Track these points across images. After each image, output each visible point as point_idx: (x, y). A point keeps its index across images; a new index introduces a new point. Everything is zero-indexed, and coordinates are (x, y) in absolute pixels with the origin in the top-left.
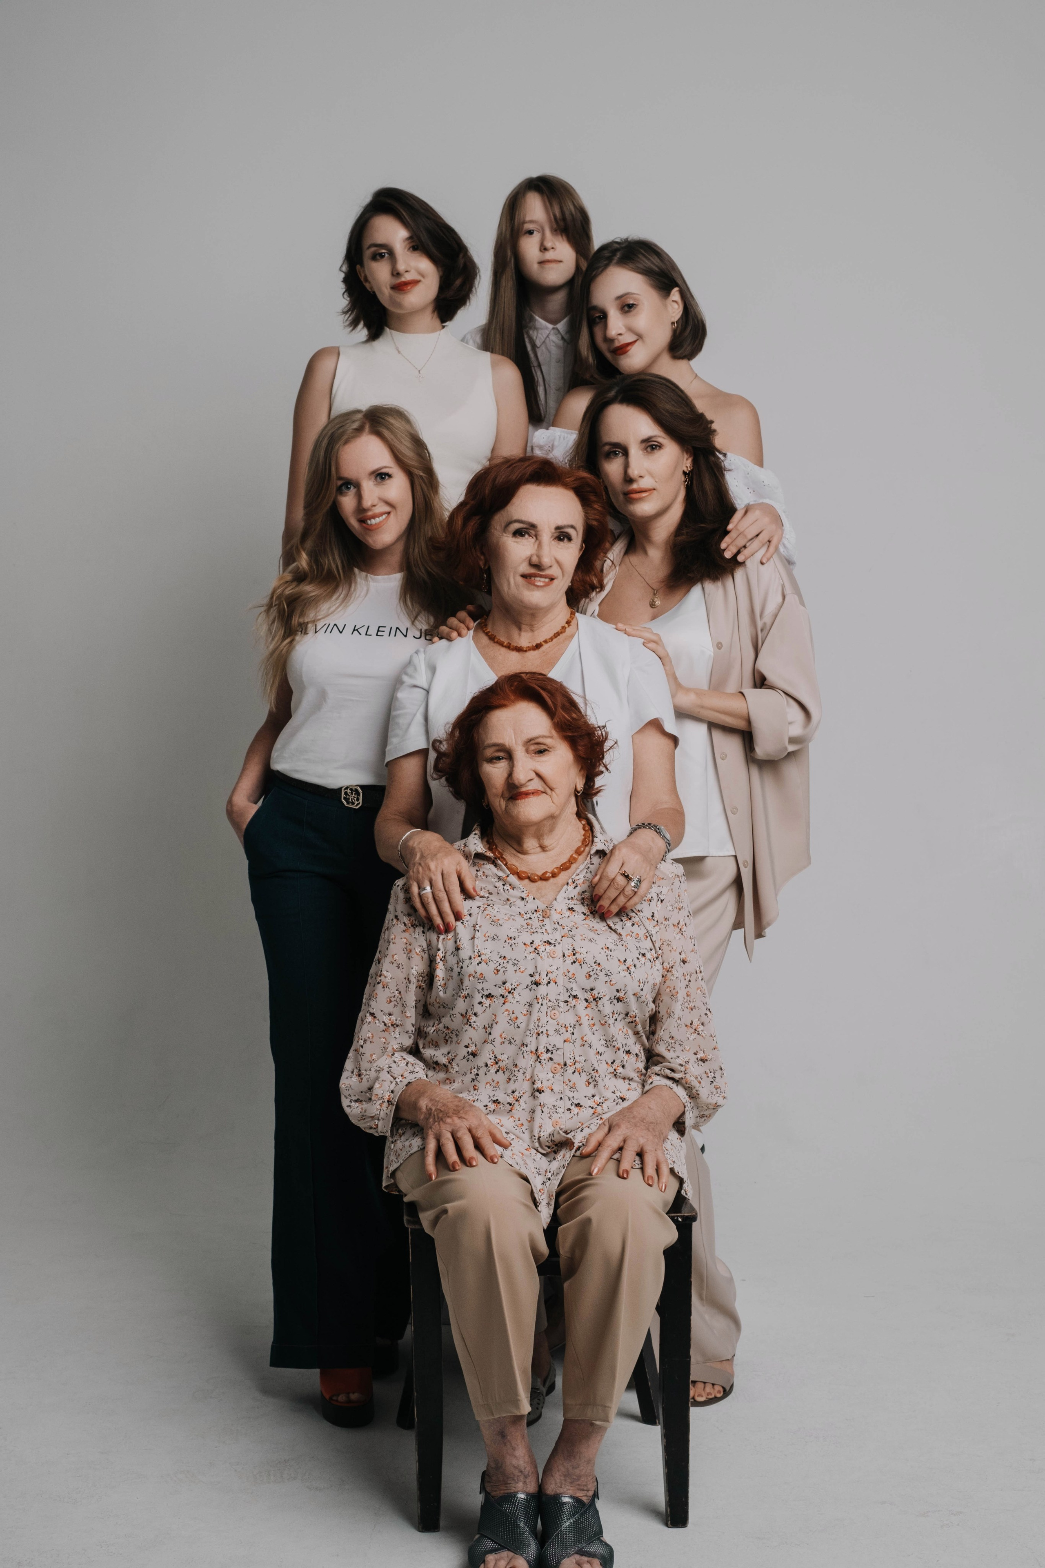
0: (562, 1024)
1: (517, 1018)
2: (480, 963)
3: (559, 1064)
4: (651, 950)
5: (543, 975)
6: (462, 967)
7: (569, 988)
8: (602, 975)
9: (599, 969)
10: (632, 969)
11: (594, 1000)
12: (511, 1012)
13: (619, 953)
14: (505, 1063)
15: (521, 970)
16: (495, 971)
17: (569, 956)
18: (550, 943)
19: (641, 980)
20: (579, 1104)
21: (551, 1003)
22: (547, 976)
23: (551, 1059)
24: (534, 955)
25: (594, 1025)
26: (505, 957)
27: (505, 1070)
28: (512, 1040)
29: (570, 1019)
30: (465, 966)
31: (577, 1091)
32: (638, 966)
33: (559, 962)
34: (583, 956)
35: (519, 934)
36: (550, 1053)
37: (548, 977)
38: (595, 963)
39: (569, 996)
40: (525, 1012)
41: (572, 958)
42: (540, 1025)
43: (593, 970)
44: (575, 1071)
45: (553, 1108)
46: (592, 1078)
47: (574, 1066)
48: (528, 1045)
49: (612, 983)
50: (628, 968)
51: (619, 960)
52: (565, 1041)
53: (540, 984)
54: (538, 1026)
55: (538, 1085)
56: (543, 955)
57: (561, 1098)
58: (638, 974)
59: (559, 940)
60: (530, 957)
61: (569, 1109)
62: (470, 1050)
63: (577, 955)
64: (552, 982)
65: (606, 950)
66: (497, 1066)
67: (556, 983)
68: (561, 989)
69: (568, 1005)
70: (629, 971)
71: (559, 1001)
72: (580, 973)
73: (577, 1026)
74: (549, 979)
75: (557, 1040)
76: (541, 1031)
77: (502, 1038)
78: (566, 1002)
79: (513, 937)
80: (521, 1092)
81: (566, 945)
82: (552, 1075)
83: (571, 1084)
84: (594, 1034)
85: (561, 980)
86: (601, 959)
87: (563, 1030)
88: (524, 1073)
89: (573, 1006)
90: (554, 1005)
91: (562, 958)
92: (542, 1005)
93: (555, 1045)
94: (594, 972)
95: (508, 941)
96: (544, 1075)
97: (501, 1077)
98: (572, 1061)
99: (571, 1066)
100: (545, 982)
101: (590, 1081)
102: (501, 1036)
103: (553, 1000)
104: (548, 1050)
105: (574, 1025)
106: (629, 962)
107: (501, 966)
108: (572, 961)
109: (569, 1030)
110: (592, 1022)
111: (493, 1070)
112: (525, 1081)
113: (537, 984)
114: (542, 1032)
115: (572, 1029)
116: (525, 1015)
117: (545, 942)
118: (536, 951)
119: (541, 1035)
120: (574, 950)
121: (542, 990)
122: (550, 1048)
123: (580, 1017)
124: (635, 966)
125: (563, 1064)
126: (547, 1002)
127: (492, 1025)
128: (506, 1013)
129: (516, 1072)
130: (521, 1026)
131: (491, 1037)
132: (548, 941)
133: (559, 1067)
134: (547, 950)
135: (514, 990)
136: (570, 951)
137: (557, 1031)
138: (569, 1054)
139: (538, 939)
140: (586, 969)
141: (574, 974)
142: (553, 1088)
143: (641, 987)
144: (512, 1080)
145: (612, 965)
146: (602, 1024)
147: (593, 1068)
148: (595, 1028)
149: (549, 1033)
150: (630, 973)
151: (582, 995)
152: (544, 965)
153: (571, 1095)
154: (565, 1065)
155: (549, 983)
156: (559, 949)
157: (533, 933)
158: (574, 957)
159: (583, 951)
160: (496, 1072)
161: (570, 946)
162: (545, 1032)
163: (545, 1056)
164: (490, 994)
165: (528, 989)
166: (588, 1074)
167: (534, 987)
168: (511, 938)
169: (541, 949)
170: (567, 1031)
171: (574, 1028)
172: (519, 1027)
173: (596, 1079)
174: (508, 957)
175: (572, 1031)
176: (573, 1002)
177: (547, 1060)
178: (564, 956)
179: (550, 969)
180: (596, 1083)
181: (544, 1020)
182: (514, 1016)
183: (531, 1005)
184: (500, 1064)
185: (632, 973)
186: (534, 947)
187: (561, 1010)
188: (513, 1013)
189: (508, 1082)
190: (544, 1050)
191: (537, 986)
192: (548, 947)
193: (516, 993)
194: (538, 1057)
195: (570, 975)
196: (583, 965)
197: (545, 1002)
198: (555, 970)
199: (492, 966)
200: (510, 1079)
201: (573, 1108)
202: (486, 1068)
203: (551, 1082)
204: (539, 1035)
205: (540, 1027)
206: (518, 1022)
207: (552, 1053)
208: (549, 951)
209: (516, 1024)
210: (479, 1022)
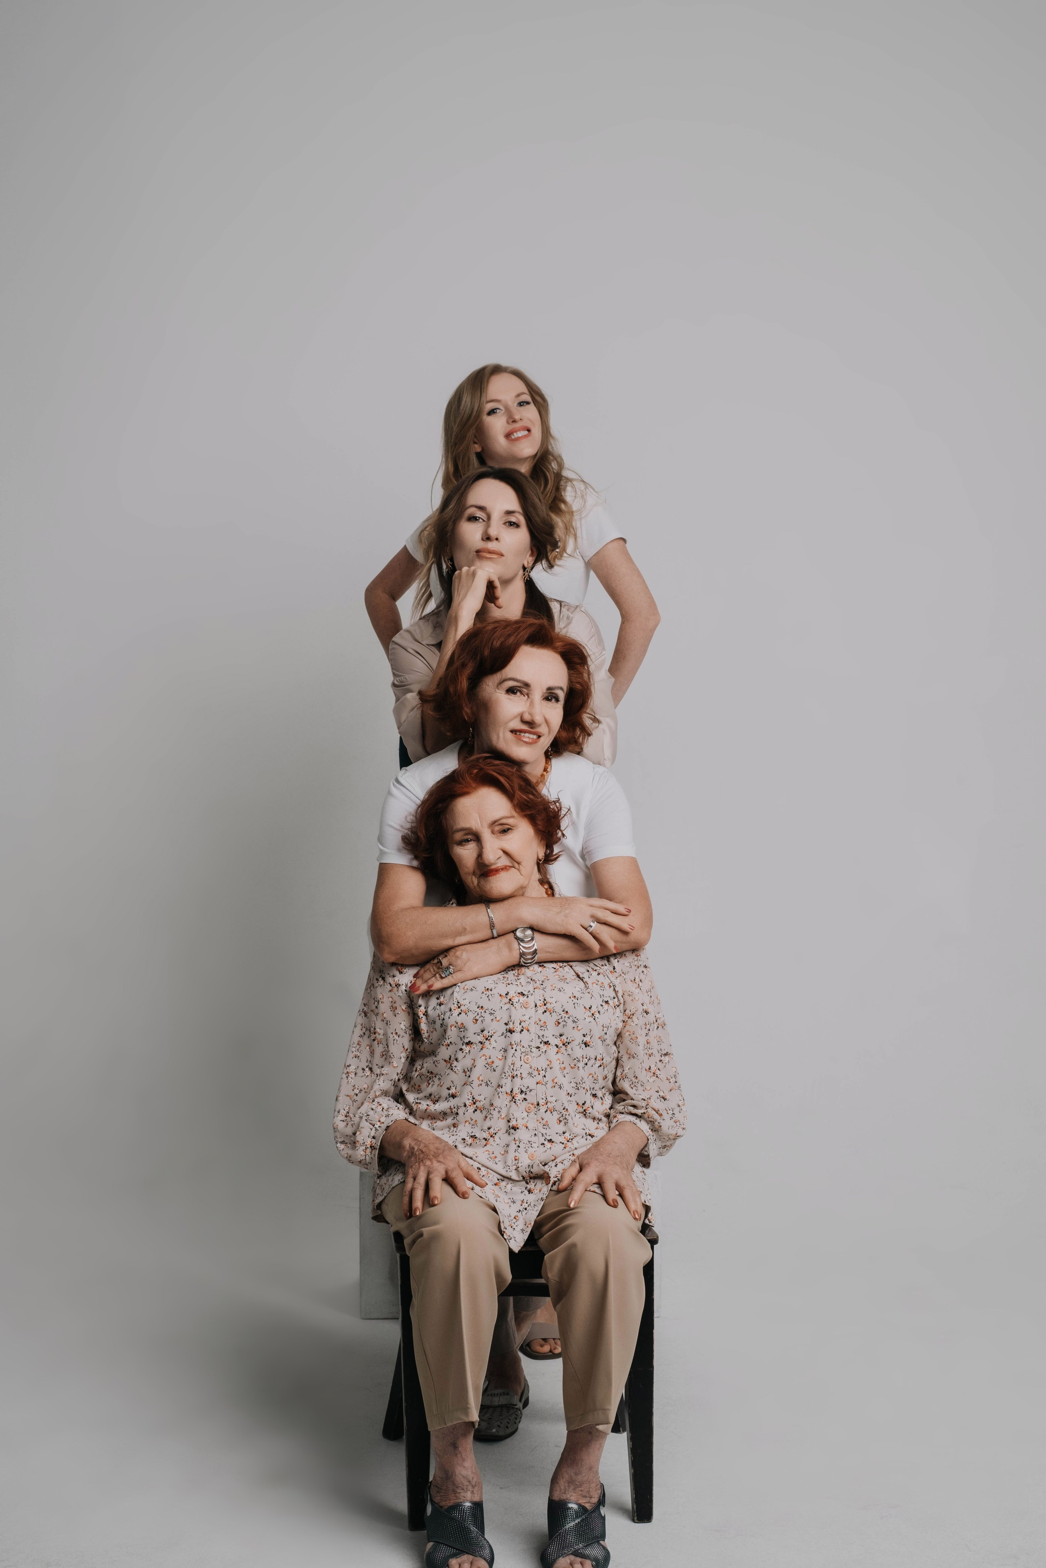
0: (535, 1067)
1: (493, 1062)
2: (460, 1013)
3: (532, 1104)
4: (614, 998)
5: (517, 1024)
6: (444, 1019)
7: (541, 1035)
8: (570, 1022)
9: (567, 1016)
10: (597, 1015)
11: (564, 1044)
12: (488, 1057)
13: (586, 1001)
14: (482, 1103)
15: (498, 1019)
16: (474, 1021)
17: (541, 1006)
18: (524, 995)
19: (605, 1025)
20: (551, 1140)
21: (524, 1049)
22: (520, 1024)
23: (525, 1099)
24: (508, 1006)
25: (565, 1068)
26: (482, 1007)
27: (482, 1109)
28: (488, 1082)
29: (542, 1063)
30: (446, 1017)
31: (549, 1128)
32: (601, 1013)
33: (531, 1011)
34: (552, 1005)
35: (496, 985)
36: (524, 1094)
37: (521, 1026)
38: (563, 1011)
39: (541, 1042)
40: (500, 1057)
41: (543, 1008)
42: (515, 1069)
43: (562, 1018)
44: (547, 1111)
45: (528, 1143)
46: (562, 1116)
47: (546, 1106)
48: (503, 1086)
49: (579, 1028)
50: (593, 1014)
51: (585, 1008)
52: (537, 1083)
53: (514, 1031)
54: (513, 1069)
55: (513, 1123)
56: (516, 1005)
57: (535, 1134)
58: (602, 1019)
59: (532, 992)
60: (505, 1007)
61: (543, 1144)
62: (450, 1092)
63: (548, 1005)
64: (524, 1030)
65: (574, 999)
66: (475, 1106)
67: (528, 1030)
68: (533, 1036)
69: (539, 1050)
70: (594, 1017)
71: (532, 1047)
72: (550, 1020)
73: (548, 1069)
74: (523, 1027)
75: (530, 1082)
76: (515, 1074)
77: (480, 1081)
78: (538, 1048)
79: (490, 988)
80: (497, 1129)
81: (537, 997)
82: (526, 1114)
83: (544, 1122)
84: (565, 1077)
85: (534, 1028)
86: (569, 1007)
87: (536, 1073)
88: (499, 1112)
89: (544, 1051)
90: (527, 1050)
91: (534, 1008)
92: (516, 1050)
93: (528, 1087)
94: (563, 1020)
95: (485, 993)
96: (519, 1114)
97: (479, 1116)
98: (544, 1101)
99: (543, 1105)
100: (519, 1029)
101: (561, 1119)
102: (478, 1078)
103: (526, 1046)
104: (522, 1092)
105: (546, 1069)
106: (594, 1009)
107: (480, 1015)
108: (543, 1011)
109: (541, 1073)
110: (563, 1066)
111: (471, 1109)
112: (500, 1119)
113: (511, 1031)
114: (517, 1075)
115: (543, 1072)
116: (500, 1060)
117: (519, 993)
118: (511, 1002)
119: (515, 1078)
120: (545, 1000)
121: (516, 1037)
122: (524, 1089)
123: (551, 1061)
124: (599, 1012)
125: (536, 1104)
126: (521, 1048)
127: (471, 1069)
128: (484, 1058)
129: (492, 1111)
130: (496, 1069)
131: (470, 1079)
132: (522, 992)
133: (532, 1107)
134: (520, 1001)
135: (491, 1037)
136: (542, 1002)
137: (530, 1074)
138: (541, 1095)
139: (513, 990)
140: (555, 1017)
141: (545, 1022)
142: (528, 1125)
143: (605, 1032)
144: (488, 1118)
145: (579, 1013)
146: (572, 1068)
147: (563, 1107)
148: (565, 1072)
149: (523, 1076)
150: (594, 1019)
151: (554, 1041)
152: (518, 1014)
153: (544, 1131)
154: (538, 1104)
155: (522, 1030)
156: (531, 1000)
157: (509, 984)
158: (545, 1007)
159: (553, 1000)
160: (474, 1112)
161: (542, 997)
162: (519, 1075)
163: (519, 1097)
164: (470, 1041)
165: (503, 1036)
166: (559, 1112)
167: (509, 1034)
168: (488, 989)
169: (515, 1000)
170: (539, 1074)
171: (546, 1071)
172: (495, 1071)
173: (567, 1117)
174: (485, 1007)
175: (544, 1074)
176: (544, 1047)
177: (521, 1100)
178: (536, 1006)
179: (523, 1018)
180: (566, 1121)
181: (518, 1064)
182: (490, 1060)
183: (506, 1051)
184: (478, 1104)
185: (596, 1019)
186: (509, 998)
187: (533, 1055)
188: (490, 1058)
189: (485, 1120)
190: (518, 1091)
191: (511, 1033)
192: (522, 998)
193: (492, 1040)
194: (513, 1098)
195: (541, 1023)
196: (552, 1014)
197: (518, 1048)
198: (528, 1019)
199: (471, 1016)
200: (486, 1117)
201: (546, 1143)
202: (464, 1108)
203: (525, 1120)
204: (514, 1078)
205: (515, 1070)
206: (494, 1065)
207: (526, 1094)
208: (522, 1002)
209: (492, 1068)
210: (459, 1066)
